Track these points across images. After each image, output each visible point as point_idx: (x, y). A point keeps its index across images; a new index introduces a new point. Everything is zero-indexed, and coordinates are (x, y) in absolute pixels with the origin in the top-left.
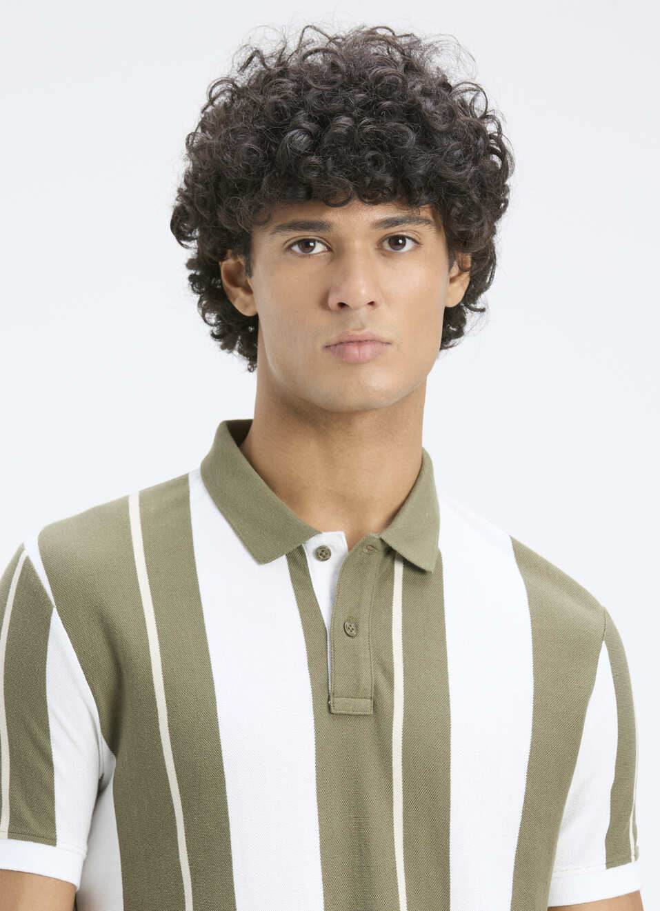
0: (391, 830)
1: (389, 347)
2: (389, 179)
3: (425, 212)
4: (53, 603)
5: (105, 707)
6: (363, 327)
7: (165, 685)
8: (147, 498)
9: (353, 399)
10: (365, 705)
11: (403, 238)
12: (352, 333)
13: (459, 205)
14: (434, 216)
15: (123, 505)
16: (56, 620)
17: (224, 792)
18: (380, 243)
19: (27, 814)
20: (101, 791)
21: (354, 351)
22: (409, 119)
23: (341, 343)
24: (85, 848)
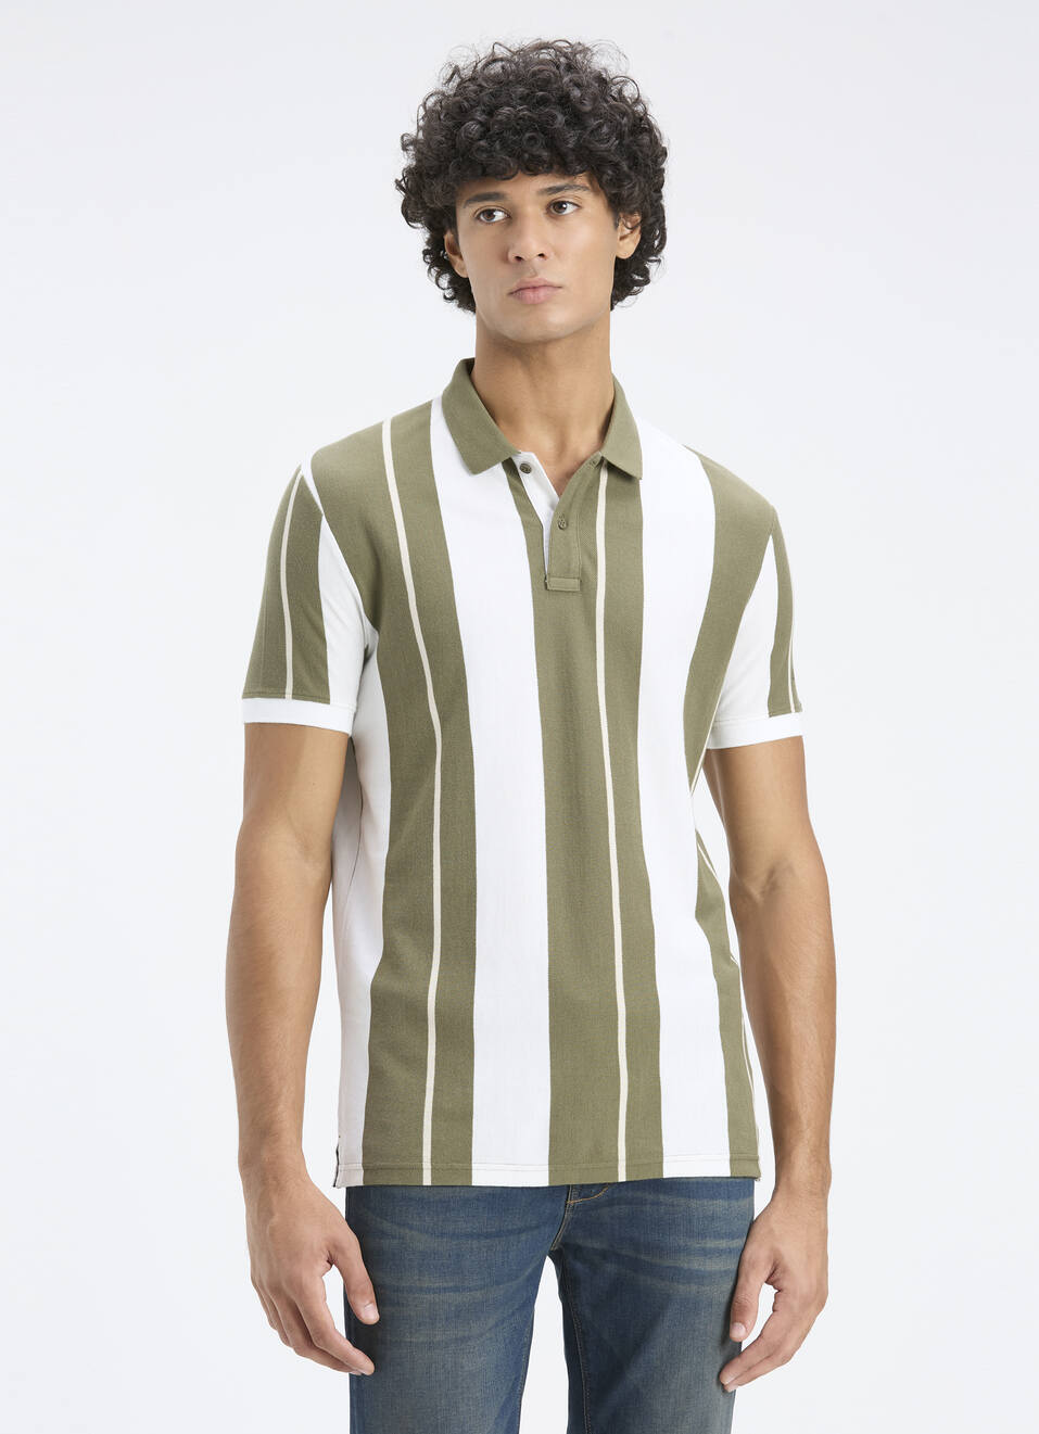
0: (596, 681)
1: (560, 290)
2: (545, 154)
3: (581, 180)
4: (321, 508)
5: (365, 593)
6: (536, 275)
7: (413, 574)
8: (396, 423)
9: (535, 332)
10: (574, 584)
11: (565, 203)
12: (527, 280)
13: (610, 172)
14: (591, 182)
15: (378, 429)
16: (325, 524)
17: (462, 655)
18: (548, 208)
19: (307, 680)
20: (366, 659)
21: (529, 294)
22: (562, 105)
23: (521, 289)
24: (355, 704)
